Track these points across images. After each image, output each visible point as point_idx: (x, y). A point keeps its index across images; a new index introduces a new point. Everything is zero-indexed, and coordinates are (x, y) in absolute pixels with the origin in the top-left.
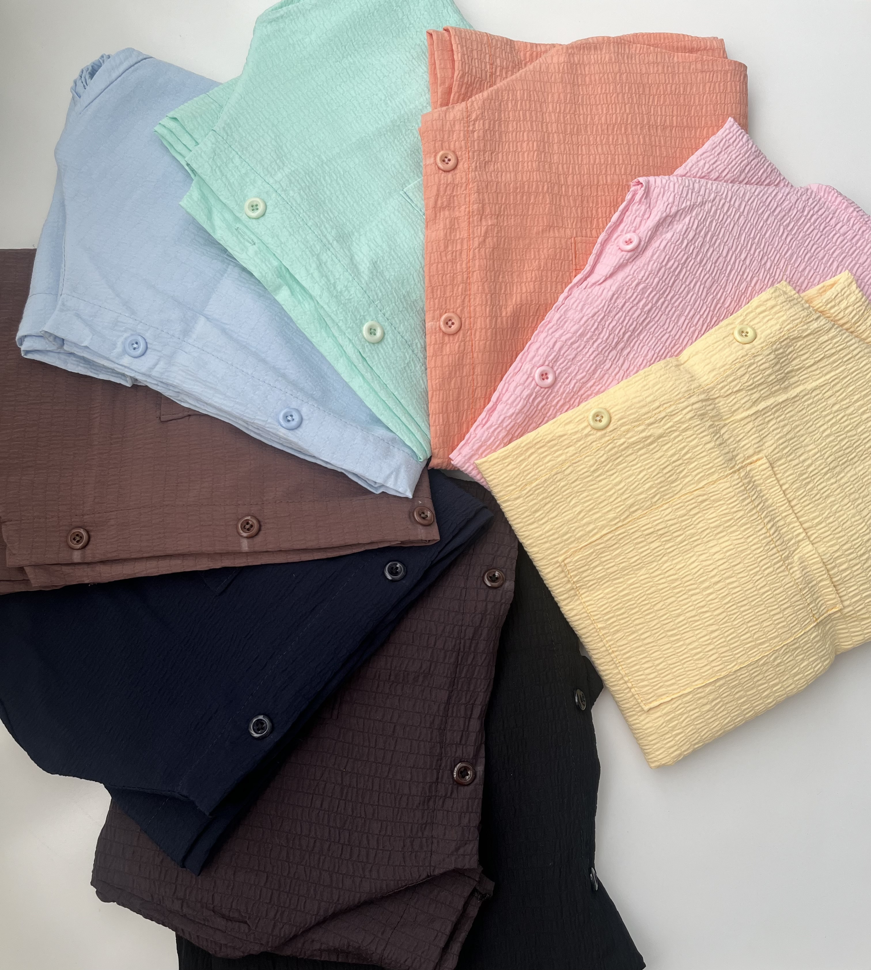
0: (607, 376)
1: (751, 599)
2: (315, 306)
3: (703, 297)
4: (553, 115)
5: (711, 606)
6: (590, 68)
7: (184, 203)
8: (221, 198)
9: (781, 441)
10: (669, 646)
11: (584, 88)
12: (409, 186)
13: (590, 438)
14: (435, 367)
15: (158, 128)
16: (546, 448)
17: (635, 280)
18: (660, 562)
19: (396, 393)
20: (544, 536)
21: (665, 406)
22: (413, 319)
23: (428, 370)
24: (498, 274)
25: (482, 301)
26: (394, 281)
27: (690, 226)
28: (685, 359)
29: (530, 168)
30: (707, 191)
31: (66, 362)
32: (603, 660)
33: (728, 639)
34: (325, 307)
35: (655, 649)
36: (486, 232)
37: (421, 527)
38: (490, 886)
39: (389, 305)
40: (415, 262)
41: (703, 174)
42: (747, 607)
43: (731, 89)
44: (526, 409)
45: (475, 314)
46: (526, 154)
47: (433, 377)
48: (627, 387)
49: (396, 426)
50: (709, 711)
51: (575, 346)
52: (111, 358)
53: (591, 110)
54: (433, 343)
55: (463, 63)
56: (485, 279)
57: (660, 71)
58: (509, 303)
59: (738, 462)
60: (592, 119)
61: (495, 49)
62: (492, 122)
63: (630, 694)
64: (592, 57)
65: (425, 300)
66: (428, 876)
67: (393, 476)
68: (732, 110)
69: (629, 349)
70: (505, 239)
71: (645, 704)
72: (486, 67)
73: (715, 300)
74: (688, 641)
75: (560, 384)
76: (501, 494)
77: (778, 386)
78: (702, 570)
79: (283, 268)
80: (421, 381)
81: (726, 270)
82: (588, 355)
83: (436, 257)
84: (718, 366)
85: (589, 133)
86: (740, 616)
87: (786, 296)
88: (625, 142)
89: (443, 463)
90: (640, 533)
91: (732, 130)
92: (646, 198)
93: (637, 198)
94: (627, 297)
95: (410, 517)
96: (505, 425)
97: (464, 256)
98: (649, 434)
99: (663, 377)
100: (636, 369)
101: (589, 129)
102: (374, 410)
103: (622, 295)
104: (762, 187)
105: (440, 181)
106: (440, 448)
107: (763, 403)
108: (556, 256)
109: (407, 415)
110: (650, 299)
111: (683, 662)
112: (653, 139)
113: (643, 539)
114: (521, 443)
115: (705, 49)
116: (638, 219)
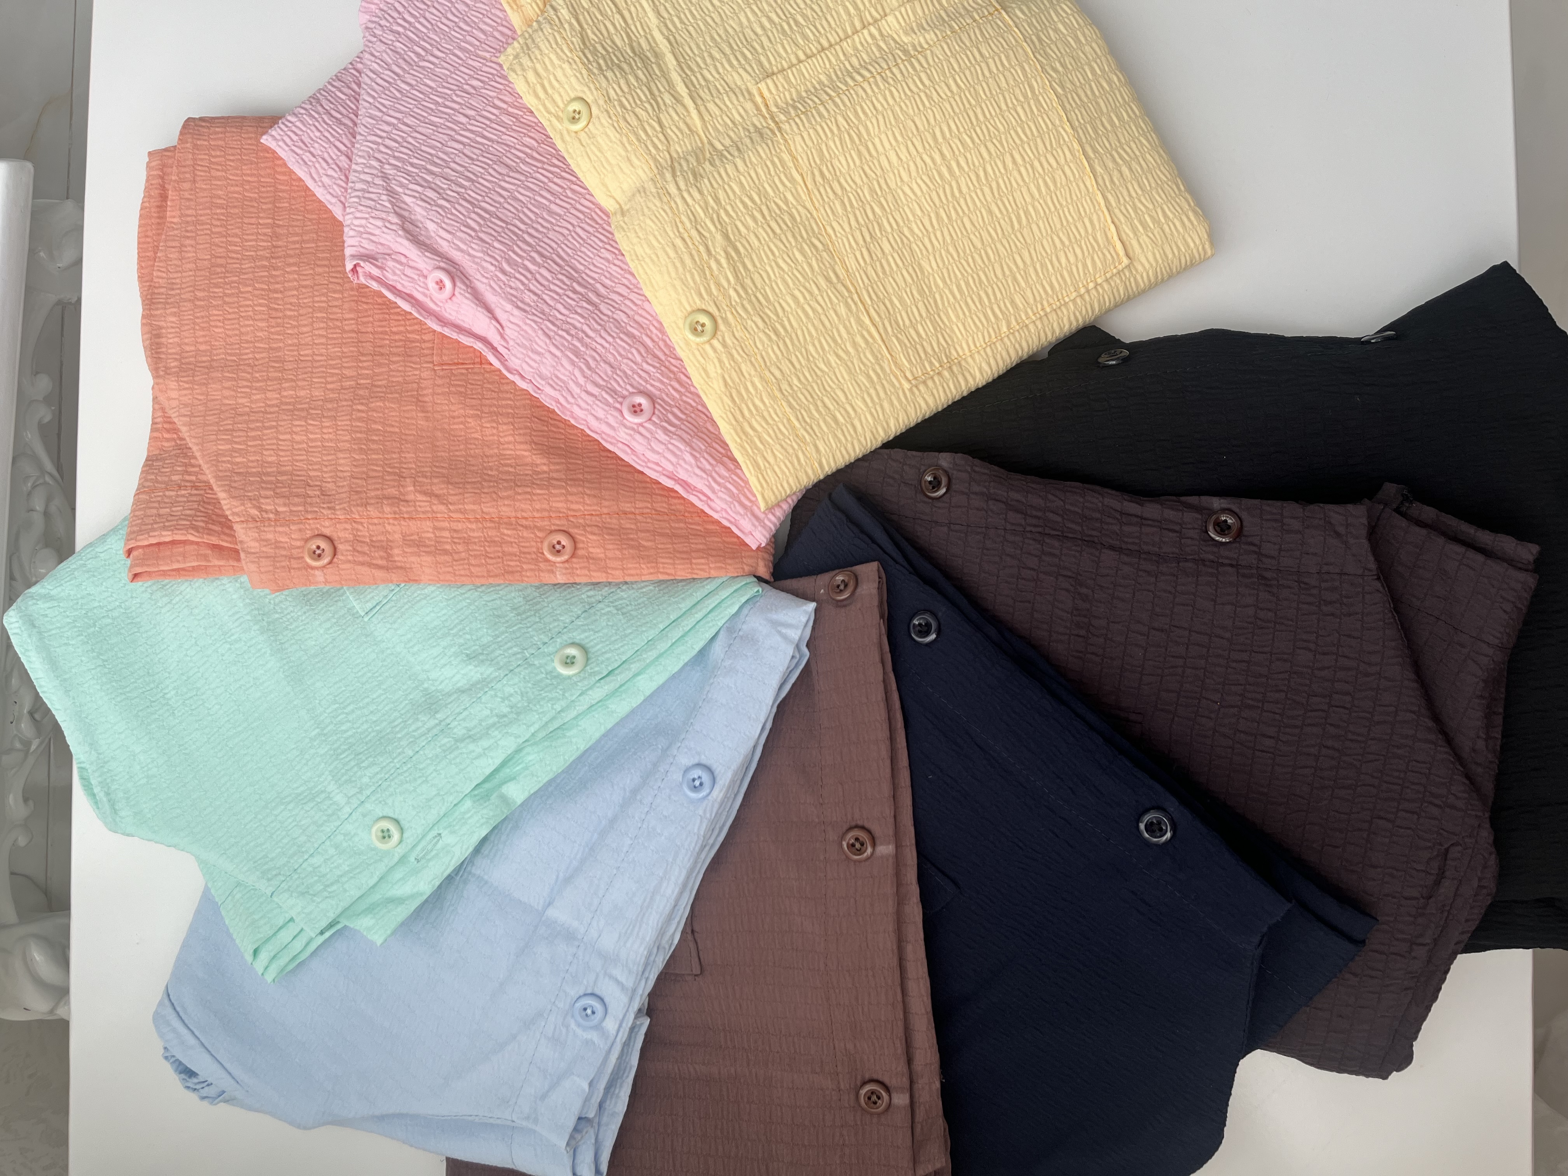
0: (637, 318)
1: (967, 106)
2: (532, 745)
3: (523, 178)
4: (254, 397)
5: (977, 164)
6: (186, 344)
7: (378, 938)
8: (371, 884)
9: (735, 63)
10: (1034, 227)
11: (215, 352)
12: (357, 607)
13: (729, 341)
14: (623, 569)
15: (269, 977)
16: (744, 406)
17: (496, 276)
18: (912, 239)
19: (662, 627)
20: (873, 410)
21: (681, 230)
22: (552, 601)
23: (628, 579)
24: (486, 477)
25: (526, 499)
26: (496, 630)
27: (417, 195)
28: (612, 201)
29: (330, 430)
30: (366, 170)
31: (613, 1114)
32: (1055, 325)
33: (1025, 139)
34: (532, 730)
35: (1039, 247)
36: (425, 493)
37: (859, 590)
38: (1390, 489)
39: (532, 637)
40: (468, 598)
41: (343, 178)
42: (979, 111)
43: (220, 139)
44: (685, 436)
45: (545, 510)
46: (311, 436)
47: (638, 572)
48: (653, 286)
49: (710, 627)
50: (1130, 169)
51: (592, 364)
52: (606, 1048)
53: (247, 342)
54: (587, 572)
55: (176, 528)
56: (494, 496)
57: (193, 242)
58: (529, 460)
59: (765, 124)
60: (261, 340)
61: (157, 482)
62: (263, 485)
63: (1106, 286)
64: (171, 341)
65: (524, 584)
66: (1379, 579)
67: (784, 631)
68: (250, 138)
69: (598, 286)
70: (435, 466)
71: (1120, 264)
72: (183, 496)
73: (527, 160)
74: (1028, 200)
75: (648, 386)
76: (810, 472)
77: (654, 66)
78: (924, 177)
79: (476, 792)
80: (644, 590)
81: (483, 144)
82: (607, 345)
83: (461, 567)
84: (623, 153)
85: (281, 345)
86: (992, 121)
87: (522, 55)
88: (295, 293)
89: (764, 559)
90: (869, 268)
91: (278, 137)
92: (376, 260)
93: (376, 272)
94: (522, 288)
95: (845, 606)
96: (708, 467)
97: (460, 526)
98: (722, 253)
99: (640, 235)
100: (627, 276)
101: (274, 345)
102: (686, 658)
103: (518, 295)
104: (363, 92)
105: (349, 561)
106: (743, 562)
107: (678, 89)
108: (461, 392)
109: (693, 611)
110: (525, 255)
111: (1058, 207)
112: (291, 252)
113: (878, 264)
114: (736, 442)
115: (162, 178)
116: (408, 271)
